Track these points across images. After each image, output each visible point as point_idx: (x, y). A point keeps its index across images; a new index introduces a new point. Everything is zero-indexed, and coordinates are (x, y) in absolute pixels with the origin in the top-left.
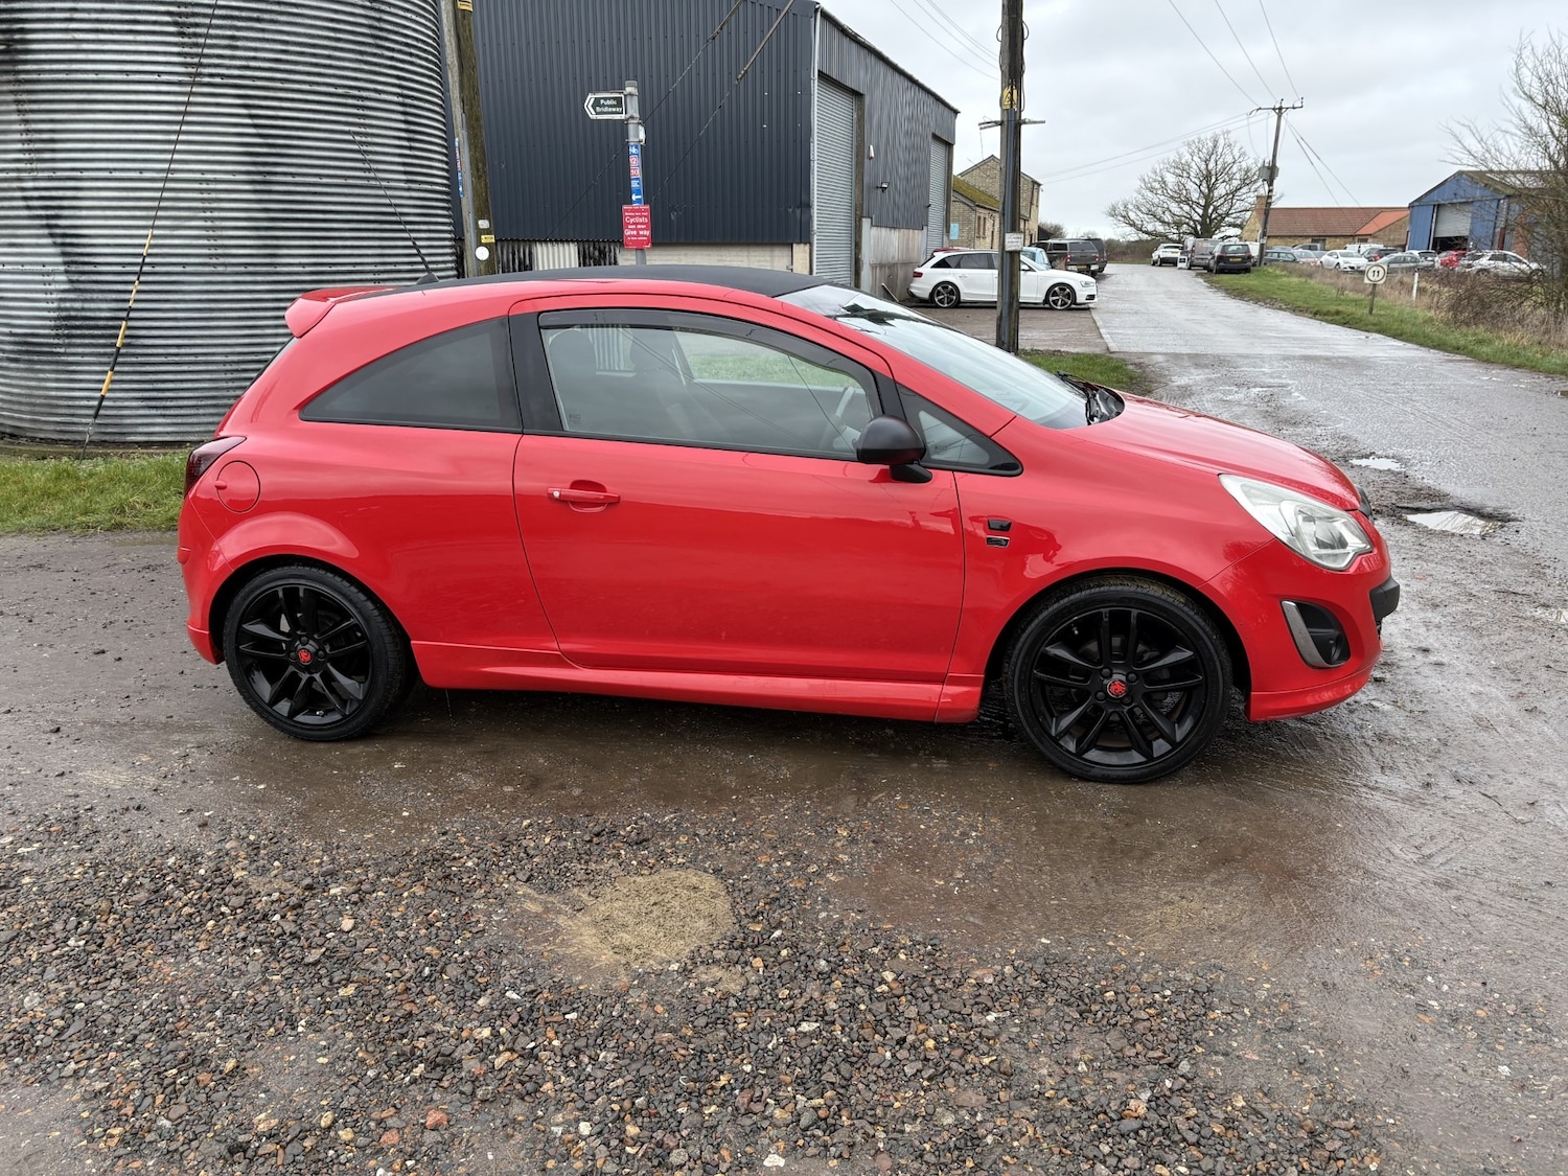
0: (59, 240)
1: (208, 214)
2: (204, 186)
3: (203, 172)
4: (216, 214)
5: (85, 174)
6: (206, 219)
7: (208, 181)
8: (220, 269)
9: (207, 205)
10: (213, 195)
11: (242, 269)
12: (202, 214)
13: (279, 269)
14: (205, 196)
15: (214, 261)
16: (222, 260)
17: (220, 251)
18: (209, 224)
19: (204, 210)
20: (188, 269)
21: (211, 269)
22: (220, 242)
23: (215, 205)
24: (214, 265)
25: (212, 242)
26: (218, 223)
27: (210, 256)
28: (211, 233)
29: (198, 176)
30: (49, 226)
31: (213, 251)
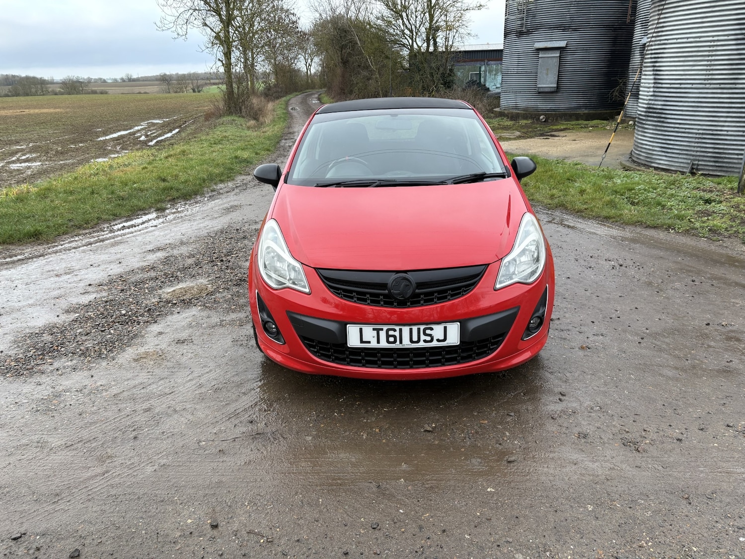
0: (655, 73)
1: (710, 58)
2: (712, 44)
3: (713, 36)
4: (713, 58)
5: (670, 41)
6: (708, 61)
7: (714, 41)
8: (707, 86)
9: (711, 53)
10: (715, 48)
11: (718, 86)
12: (707, 58)
13: (737, 86)
14: (711, 49)
15: (706, 82)
16: (709, 82)
17: (710, 77)
18: (709, 63)
19: (709, 56)
20: (694, 86)
21: (704, 86)
22: (711, 72)
23: (714, 53)
24: (705, 84)
25: (708, 72)
26: (713, 63)
27: (705, 79)
28: (709, 68)
29: (711, 39)
30: (654, 66)
31: (707, 77)
